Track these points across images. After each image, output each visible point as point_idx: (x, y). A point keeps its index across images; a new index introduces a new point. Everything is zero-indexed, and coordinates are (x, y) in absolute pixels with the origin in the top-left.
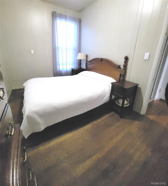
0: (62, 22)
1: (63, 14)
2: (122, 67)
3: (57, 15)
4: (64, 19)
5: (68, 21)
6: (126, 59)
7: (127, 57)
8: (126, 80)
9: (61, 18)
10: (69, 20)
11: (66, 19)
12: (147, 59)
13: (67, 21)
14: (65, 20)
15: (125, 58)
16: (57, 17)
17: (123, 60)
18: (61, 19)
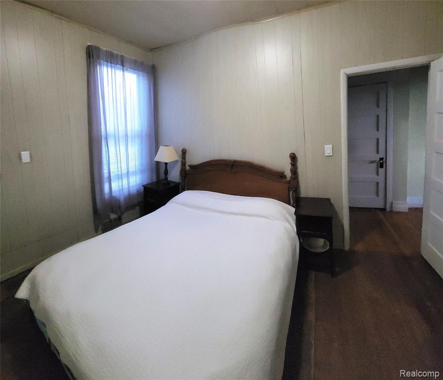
0: (113, 71)
1: (117, 54)
2: (288, 174)
3: (101, 55)
4: (119, 66)
5: (129, 69)
6: (293, 158)
7: (294, 154)
8: (301, 196)
9: (111, 63)
10: (131, 68)
11: (123, 65)
12: (331, 154)
13: (127, 70)
14: (122, 67)
15: (290, 157)
16: (103, 60)
17: (289, 161)
18: (113, 65)
